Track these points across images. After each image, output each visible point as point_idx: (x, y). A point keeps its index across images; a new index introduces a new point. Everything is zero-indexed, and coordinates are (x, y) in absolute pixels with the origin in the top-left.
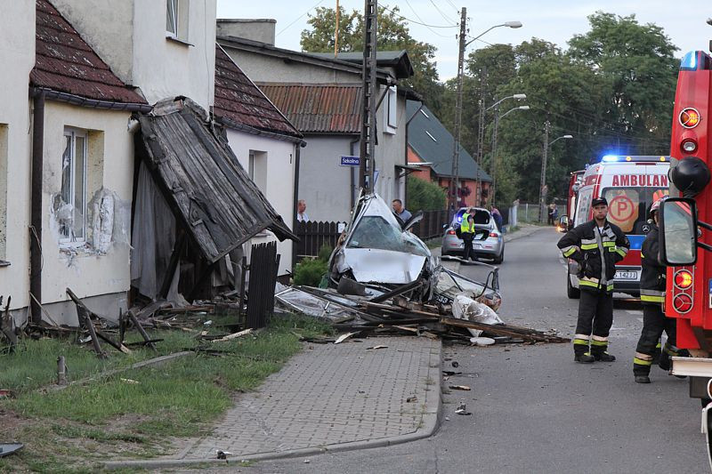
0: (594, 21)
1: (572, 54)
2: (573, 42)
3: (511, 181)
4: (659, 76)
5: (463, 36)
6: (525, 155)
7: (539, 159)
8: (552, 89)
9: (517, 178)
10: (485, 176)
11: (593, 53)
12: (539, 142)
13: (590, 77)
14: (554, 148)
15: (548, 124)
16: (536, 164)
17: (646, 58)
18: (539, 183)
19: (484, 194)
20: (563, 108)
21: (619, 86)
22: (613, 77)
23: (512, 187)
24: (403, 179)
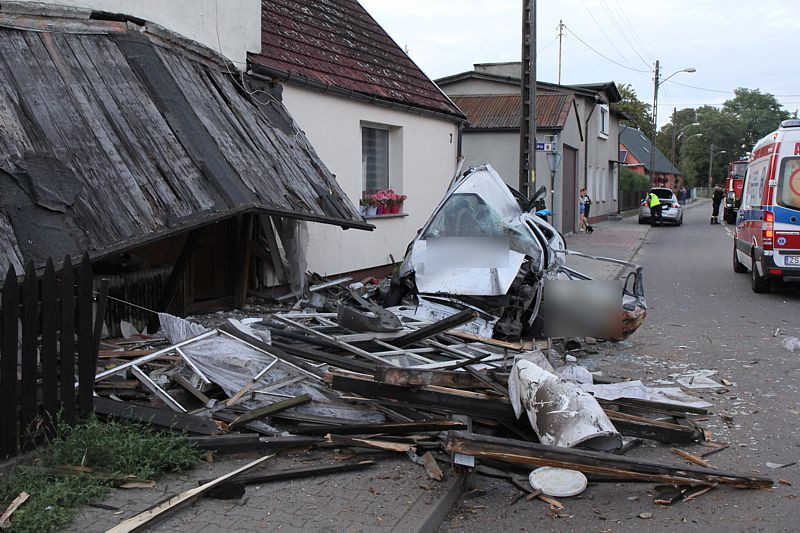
0: (737, 93)
1: (725, 110)
2: (726, 104)
3: (692, 175)
4: (773, 120)
5: (657, 79)
6: (700, 162)
7: (708, 164)
8: (715, 127)
9: (696, 173)
10: (677, 172)
11: (736, 110)
12: (708, 155)
13: (735, 120)
14: (716, 158)
15: (712, 145)
16: (706, 166)
17: (765, 111)
18: (708, 177)
19: (677, 182)
20: (721, 137)
21: (750, 126)
22: (747, 121)
23: (693, 178)
24: (616, 170)
